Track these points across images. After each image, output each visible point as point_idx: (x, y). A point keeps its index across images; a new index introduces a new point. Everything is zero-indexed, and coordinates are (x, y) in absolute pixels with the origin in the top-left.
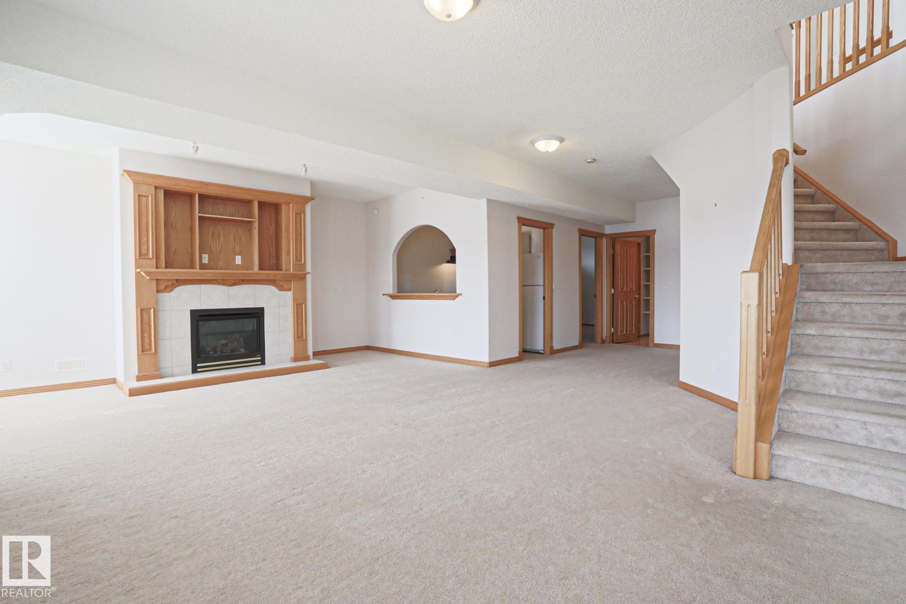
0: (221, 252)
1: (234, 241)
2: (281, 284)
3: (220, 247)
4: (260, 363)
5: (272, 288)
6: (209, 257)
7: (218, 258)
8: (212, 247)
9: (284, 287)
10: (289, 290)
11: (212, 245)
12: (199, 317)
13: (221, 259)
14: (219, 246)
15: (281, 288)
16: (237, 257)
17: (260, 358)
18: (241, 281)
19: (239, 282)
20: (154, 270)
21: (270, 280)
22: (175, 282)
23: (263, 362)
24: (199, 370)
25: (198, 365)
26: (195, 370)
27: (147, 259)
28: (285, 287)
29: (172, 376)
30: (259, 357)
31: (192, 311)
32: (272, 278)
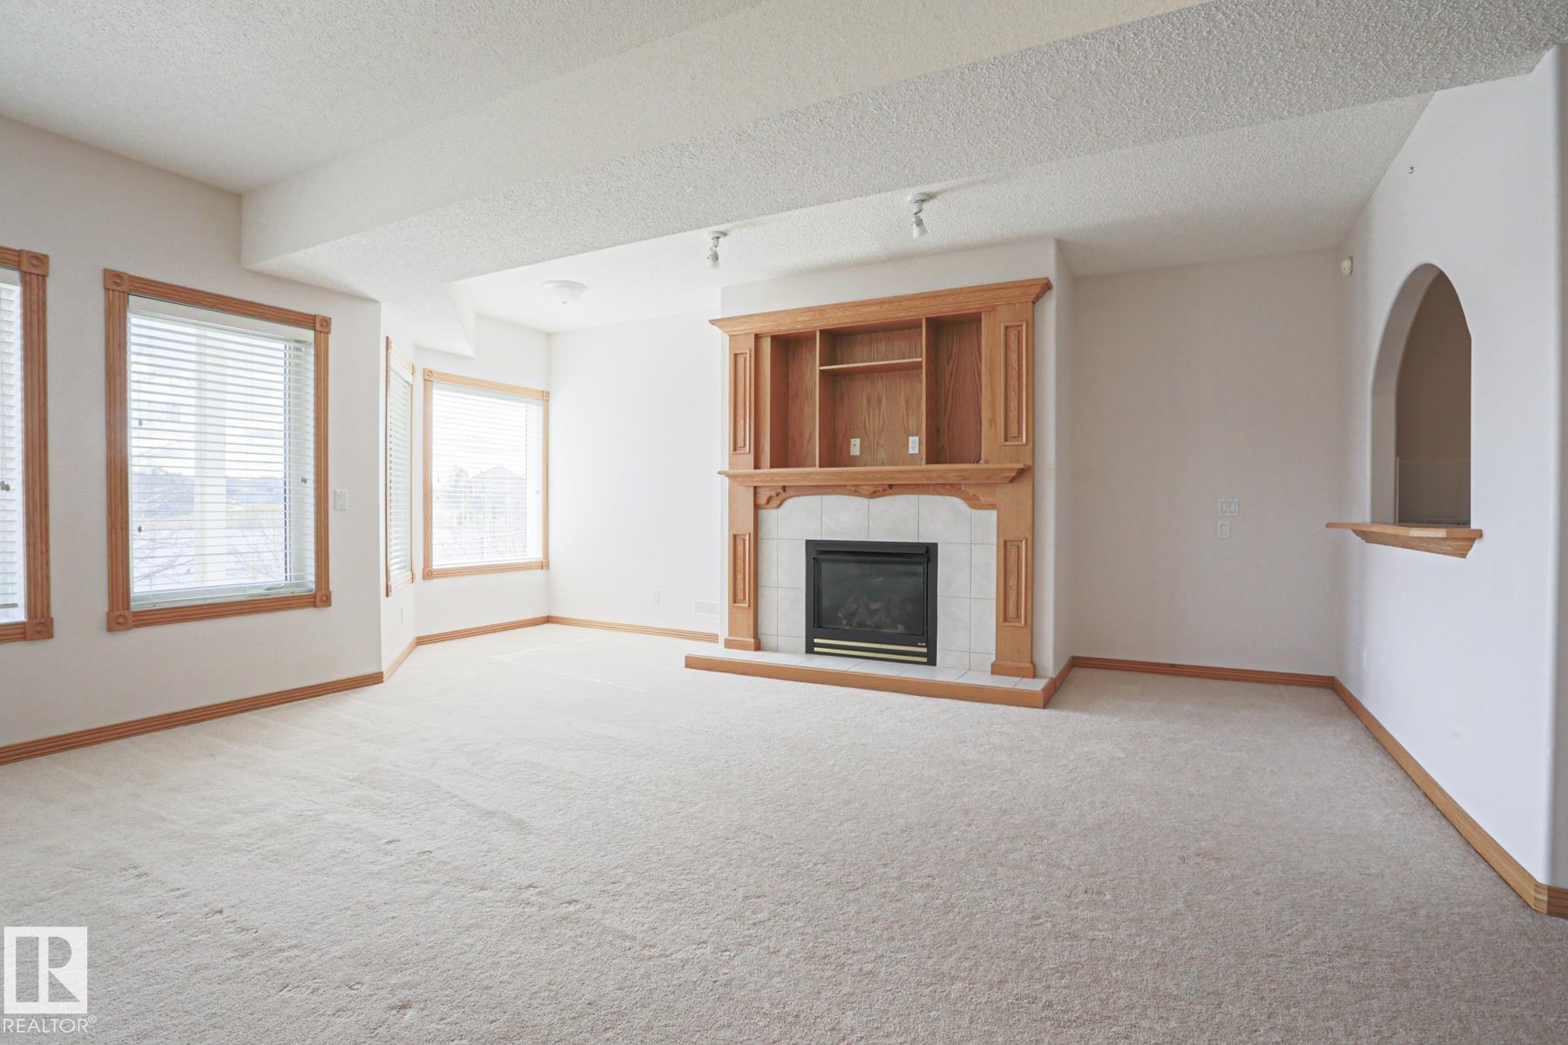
0: (882, 431)
1: (907, 407)
2: (971, 492)
3: (881, 424)
4: (925, 660)
5: (956, 503)
6: (861, 445)
7: (878, 444)
8: (867, 424)
9: (978, 499)
10: (991, 506)
11: (867, 419)
12: (821, 554)
13: (882, 446)
14: (879, 421)
15: (974, 503)
16: (911, 439)
17: (925, 650)
18: (887, 487)
19: (884, 490)
20: (753, 471)
21: (951, 485)
22: (781, 491)
23: (932, 661)
24: (816, 649)
25: (816, 640)
26: (810, 649)
27: (744, 454)
28: (983, 500)
29: (776, 650)
30: (923, 646)
31: (808, 542)
32: (952, 478)
